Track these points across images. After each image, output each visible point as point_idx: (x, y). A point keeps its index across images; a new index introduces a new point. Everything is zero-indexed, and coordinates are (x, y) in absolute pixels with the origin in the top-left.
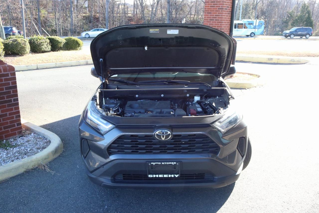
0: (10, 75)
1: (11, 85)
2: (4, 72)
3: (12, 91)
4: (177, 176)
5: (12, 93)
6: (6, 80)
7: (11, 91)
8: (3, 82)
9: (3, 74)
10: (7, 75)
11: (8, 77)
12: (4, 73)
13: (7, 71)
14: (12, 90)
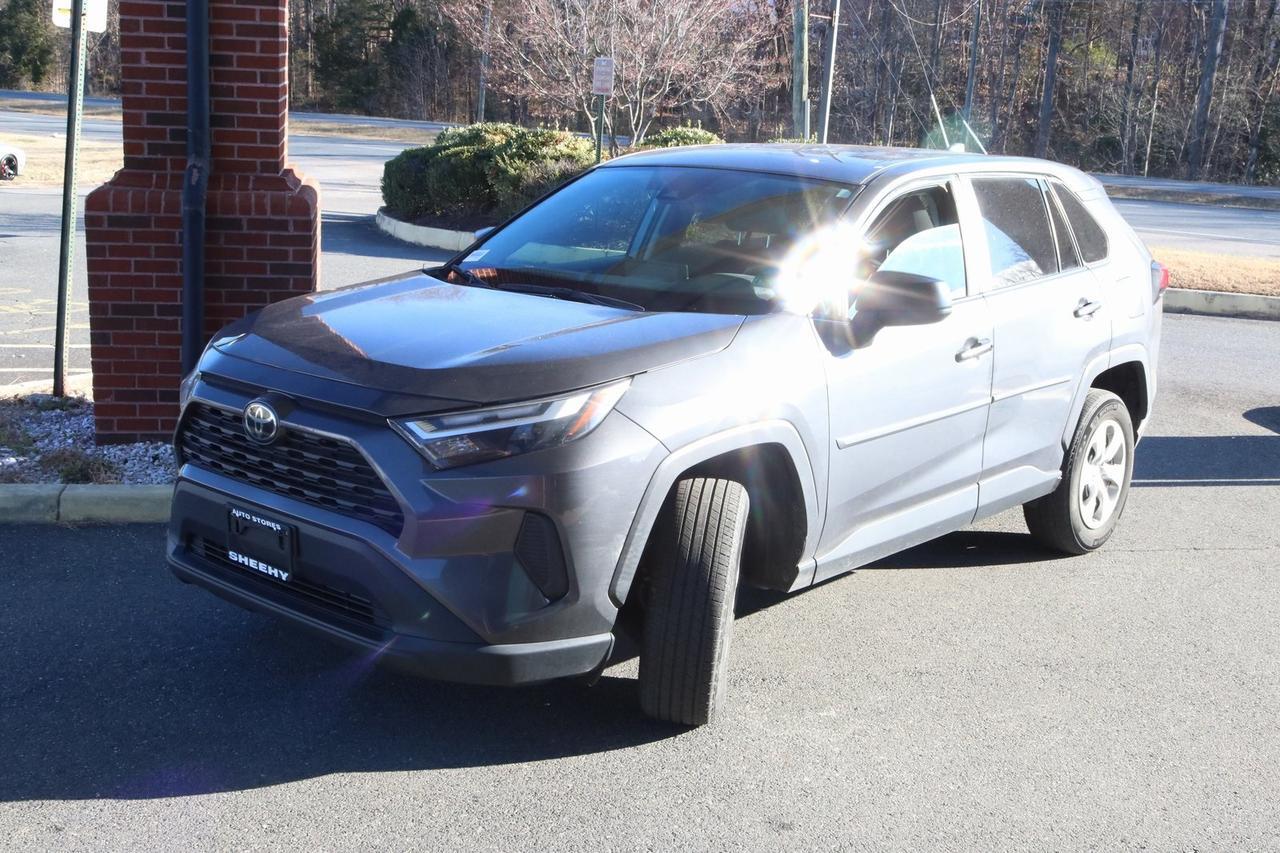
0: (291, 228)
1: (291, 261)
2: (273, 213)
3: (291, 282)
4: (284, 576)
5: (291, 286)
6: (276, 240)
7: (288, 280)
8: (266, 244)
9: (270, 220)
10: (283, 225)
11: (286, 233)
12: (272, 217)
13: (282, 213)
14: (295, 279)
